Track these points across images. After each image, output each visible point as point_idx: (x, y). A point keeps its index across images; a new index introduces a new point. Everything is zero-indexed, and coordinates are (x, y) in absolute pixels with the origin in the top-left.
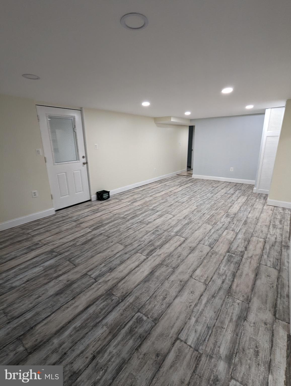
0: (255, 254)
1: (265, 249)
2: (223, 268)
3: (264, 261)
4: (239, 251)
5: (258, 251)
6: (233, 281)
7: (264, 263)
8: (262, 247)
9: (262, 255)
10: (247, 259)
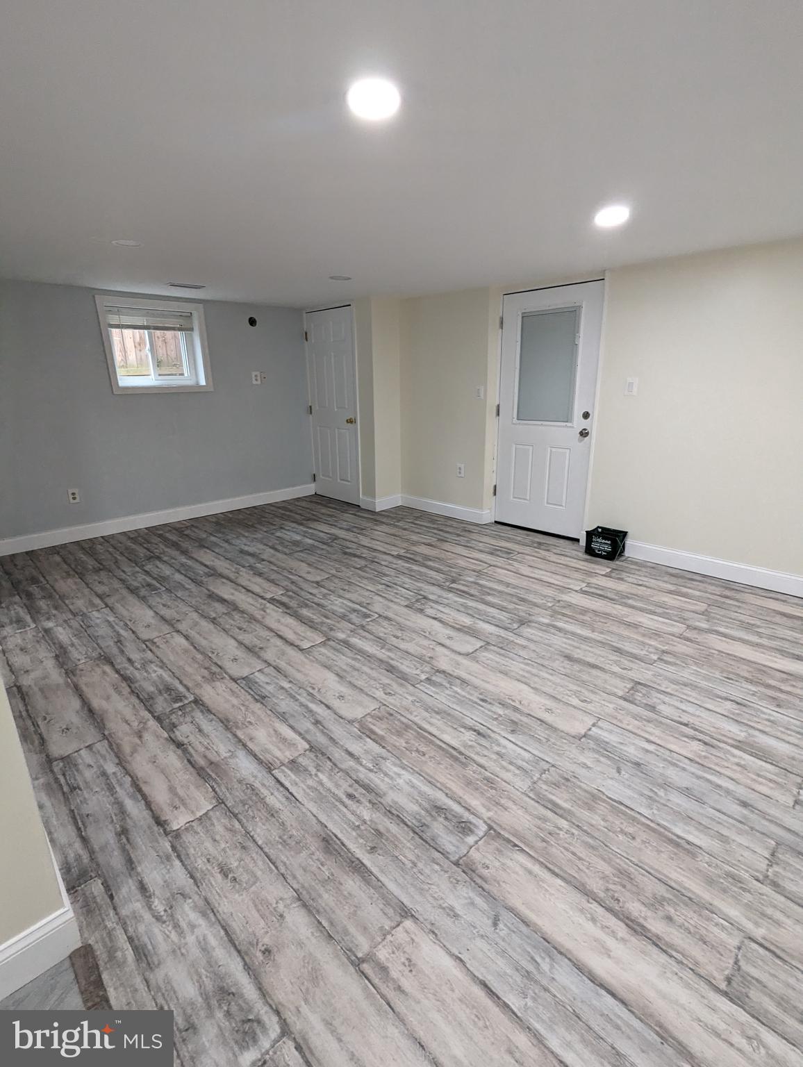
0: (139, 748)
1: (131, 790)
2: (156, 672)
3: (103, 752)
4: (181, 724)
5: (141, 766)
6: (117, 672)
7: (98, 746)
8: (145, 788)
9: (121, 762)
10: (143, 722)
